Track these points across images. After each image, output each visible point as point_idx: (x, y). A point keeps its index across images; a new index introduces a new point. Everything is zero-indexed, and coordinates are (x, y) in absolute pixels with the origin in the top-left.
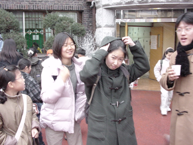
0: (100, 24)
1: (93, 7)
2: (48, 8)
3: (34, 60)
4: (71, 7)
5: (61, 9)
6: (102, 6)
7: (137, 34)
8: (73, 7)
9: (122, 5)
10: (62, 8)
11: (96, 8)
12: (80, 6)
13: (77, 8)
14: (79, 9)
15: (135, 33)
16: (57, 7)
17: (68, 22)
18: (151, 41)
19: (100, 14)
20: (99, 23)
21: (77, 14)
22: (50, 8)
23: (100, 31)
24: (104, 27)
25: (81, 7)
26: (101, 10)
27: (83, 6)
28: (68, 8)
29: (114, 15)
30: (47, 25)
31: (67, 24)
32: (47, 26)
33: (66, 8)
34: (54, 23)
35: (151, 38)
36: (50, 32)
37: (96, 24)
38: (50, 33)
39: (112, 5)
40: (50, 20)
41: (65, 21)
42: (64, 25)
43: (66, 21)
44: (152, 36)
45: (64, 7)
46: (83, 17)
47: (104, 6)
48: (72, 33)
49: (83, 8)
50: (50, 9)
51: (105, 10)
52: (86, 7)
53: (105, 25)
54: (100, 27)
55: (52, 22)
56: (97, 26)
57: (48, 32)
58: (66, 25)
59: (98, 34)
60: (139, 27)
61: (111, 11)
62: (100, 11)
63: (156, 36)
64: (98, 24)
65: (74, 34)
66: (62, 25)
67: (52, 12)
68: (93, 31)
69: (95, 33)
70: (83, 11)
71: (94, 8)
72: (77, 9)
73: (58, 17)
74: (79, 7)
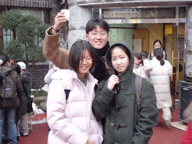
0: (74, 26)
1: (64, 5)
2: (6, 3)
3: (5, 70)
4: (36, 3)
5: (24, 6)
6: (76, 3)
7: (115, 37)
8: (38, 3)
9: (101, 2)
10: (25, 4)
11: (68, 5)
12: (47, 2)
13: (44, 4)
14: (46, 6)
15: (114, 36)
16: (18, 3)
17: (34, 23)
18: (134, 46)
19: (74, 13)
20: (73, 24)
21: (44, 12)
22: (9, 3)
23: (74, 35)
24: (79, 29)
25: (49, 3)
26: (76, 8)
27: (51, 2)
28: (32, 5)
29: (90, 14)
30: (7, 25)
31: (33, 25)
32: (7, 27)
33: (30, 5)
34: (17, 24)
35: (134, 42)
36: (10, 34)
37: (69, 25)
38: (10, 36)
39: (89, 2)
40: (11, 19)
41: (30, 22)
42: (30, 26)
43: (32, 21)
44: (135, 40)
45: (28, 3)
46: (51, 17)
47: (78, 3)
48: (38, 36)
49: (51, 5)
50: (9, 5)
51: (80, 9)
52: (55, 4)
53: (80, 27)
54: (74, 29)
55: (13, 22)
56: (70, 27)
57: (7, 35)
58: (33, 27)
59: (72, 38)
60: (118, 29)
61: (87, 10)
62: (74, 10)
63: (141, 40)
64: (72, 26)
65: (41, 38)
66: (27, 27)
67: (11, 8)
68: (65, 34)
69: (67, 36)
70: (51, 9)
71: (66, 5)
72: (44, 6)
73: (22, 16)
74: (46, 4)
